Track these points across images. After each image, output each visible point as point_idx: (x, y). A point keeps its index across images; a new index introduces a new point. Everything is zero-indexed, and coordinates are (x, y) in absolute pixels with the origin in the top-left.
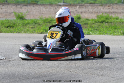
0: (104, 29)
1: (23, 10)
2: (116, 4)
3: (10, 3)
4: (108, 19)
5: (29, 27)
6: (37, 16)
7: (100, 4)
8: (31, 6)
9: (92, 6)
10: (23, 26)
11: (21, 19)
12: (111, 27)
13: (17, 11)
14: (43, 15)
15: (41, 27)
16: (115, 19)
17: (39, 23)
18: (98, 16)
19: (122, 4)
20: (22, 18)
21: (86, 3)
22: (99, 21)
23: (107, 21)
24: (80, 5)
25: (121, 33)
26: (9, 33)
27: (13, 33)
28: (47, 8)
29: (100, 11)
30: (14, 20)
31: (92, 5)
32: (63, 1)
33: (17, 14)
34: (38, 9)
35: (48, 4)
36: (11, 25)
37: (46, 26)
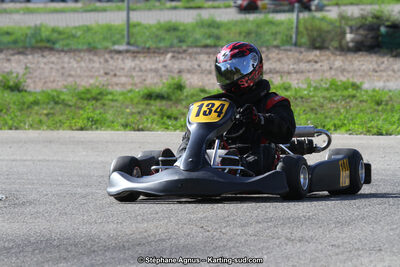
2: (277, 47)
5: (37, 113)
6: (54, 81)
8: (36, 55)
9: (208, 53)
10: (21, 110)
11: (12, 90)
14: (70, 79)
16: (280, 88)
17: (65, 102)
19: (293, 48)
20: (16, 88)
21: (189, 47)
24: (174, 52)
28: (82, 58)
32: (126, 40)
34: (58, 63)
35: (85, 47)
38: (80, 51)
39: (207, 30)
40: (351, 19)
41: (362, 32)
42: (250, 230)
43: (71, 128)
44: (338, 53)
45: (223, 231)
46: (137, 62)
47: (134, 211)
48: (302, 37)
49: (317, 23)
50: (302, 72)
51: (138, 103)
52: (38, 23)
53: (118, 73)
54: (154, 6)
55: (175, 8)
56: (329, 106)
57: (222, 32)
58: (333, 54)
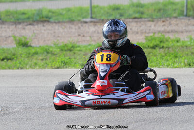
0: (157, 58)
1: (27, 31)
2: (175, 17)
3: (6, 22)
4: (164, 42)
5: (37, 59)
6: (49, 40)
7: (150, 19)
8: (40, 25)
9: (136, 22)
10: (28, 57)
11: (23, 46)
12: (168, 54)
13: (18, 35)
14: (59, 39)
15: (57, 58)
16: (174, 41)
17: (53, 52)
18: (147, 38)
19: (185, 17)
20: (25, 45)
21: (127, 18)
22: (149, 46)
23: (162, 45)
25: (185, 63)
26: (6, 69)
27: (13, 69)
28: (65, 27)
30: (13, 48)
31: (136, 20)
32: (90, 16)
33: (18, 38)
35: (67, 20)
36: (9, 56)
37: (65, 56)
38: (64, 22)
39: (135, 9)
46: (96, 28)
48: (190, 11)
50: (190, 31)
52: (41, 7)
53: (85, 35)
57: (144, 10)
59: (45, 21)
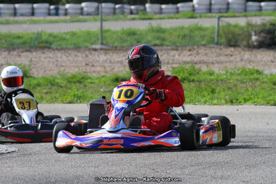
1: (23, 59)
2: (204, 45)
5: (39, 92)
6: (51, 70)
7: (173, 47)
8: (39, 52)
14: (63, 68)
16: (207, 74)
19: (216, 46)
28: (70, 54)
29: (173, 60)
31: (156, 48)
32: (100, 41)
34: (53, 58)
35: (72, 47)
38: (69, 49)
39: (156, 34)
40: (255, 26)
41: (263, 35)
42: (187, 171)
43: (63, 102)
44: (246, 49)
45: (168, 172)
46: (108, 57)
47: (106, 158)
48: (222, 38)
49: (232, 28)
50: (222, 63)
51: (109, 85)
52: (40, 30)
53: (95, 64)
54: (120, 18)
55: (134, 19)
56: (240, 85)
57: (166, 35)
58: (243, 50)
59: (45, 47)
